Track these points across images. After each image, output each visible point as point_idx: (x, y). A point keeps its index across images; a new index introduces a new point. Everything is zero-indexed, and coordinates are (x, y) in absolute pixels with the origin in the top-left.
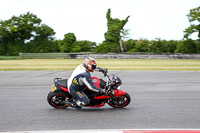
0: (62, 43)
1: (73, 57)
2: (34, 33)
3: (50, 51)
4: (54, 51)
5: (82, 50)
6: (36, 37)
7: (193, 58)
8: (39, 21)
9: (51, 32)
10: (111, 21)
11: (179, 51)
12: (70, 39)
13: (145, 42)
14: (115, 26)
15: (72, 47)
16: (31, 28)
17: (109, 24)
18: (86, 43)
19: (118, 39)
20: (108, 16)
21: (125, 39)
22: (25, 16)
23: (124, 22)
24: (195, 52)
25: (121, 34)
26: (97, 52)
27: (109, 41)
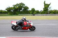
0: (31, 11)
1: (34, 15)
2: (23, 8)
3: (27, 13)
5: (37, 13)
6: (23, 10)
8: (24, 5)
10: (45, 5)
12: (33, 10)
14: (46, 6)
15: (34, 12)
17: (45, 6)
18: (38, 11)
19: (47, 10)
20: (44, 3)
21: (49, 10)
22: (20, 4)
23: (49, 5)
25: (48, 8)
26: (41, 14)
27: (44, 10)
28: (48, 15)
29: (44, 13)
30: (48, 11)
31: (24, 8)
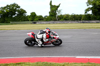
1: (35, 23)
4: (26, 21)
5: (40, 20)
6: (18, 14)
7: (89, 22)
8: (19, 7)
9: (25, 12)
10: (52, 6)
11: (83, 20)
12: (33, 15)
13: (68, 16)
14: (54, 9)
15: (34, 18)
16: (15, 10)
17: (51, 8)
18: (41, 16)
19: (55, 14)
20: (51, 4)
21: (58, 14)
22: (13, 5)
23: (58, 7)
24: (90, 20)
25: (57, 12)
26: (46, 21)
28: (57, 23)
29: (51, 20)
30: (57, 16)
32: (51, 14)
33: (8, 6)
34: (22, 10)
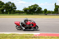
0: (44, 11)
1: (46, 15)
4: (42, 13)
5: (49, 13)
6: (37, 10)
8: (38, 6)
9: (41, 9)
12: (46, 10)
14: (57, 7)
15: (46, 12)
16: (36, 8)
20: (55, 5)
26: (52, 14)
27: (55, 11)
29: (55, 13)
31: (38, 8)
32: (56, 10)
33: (32, 6)
34: (40, 7)
